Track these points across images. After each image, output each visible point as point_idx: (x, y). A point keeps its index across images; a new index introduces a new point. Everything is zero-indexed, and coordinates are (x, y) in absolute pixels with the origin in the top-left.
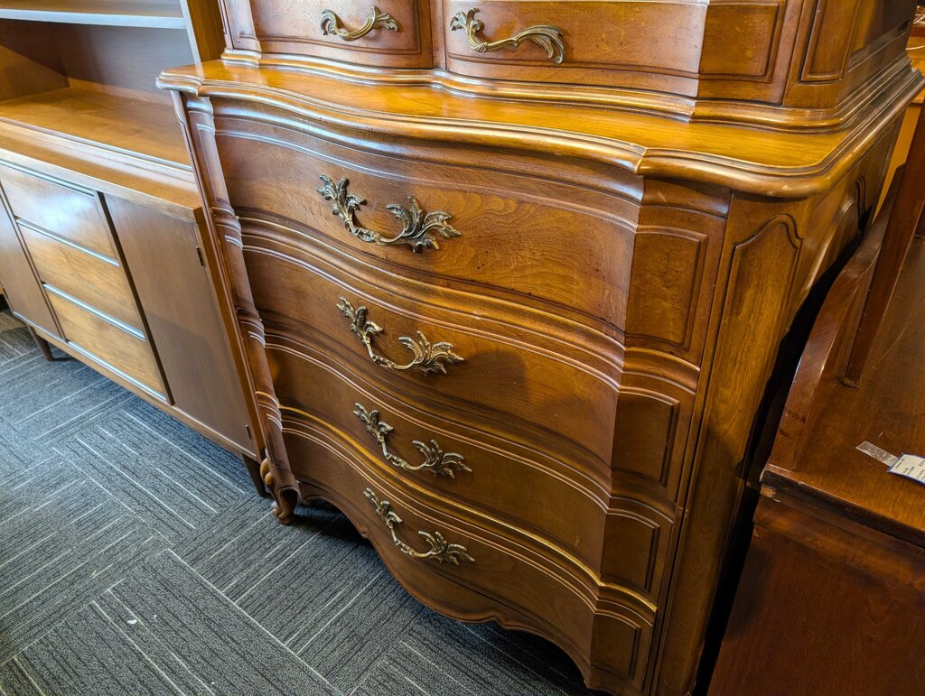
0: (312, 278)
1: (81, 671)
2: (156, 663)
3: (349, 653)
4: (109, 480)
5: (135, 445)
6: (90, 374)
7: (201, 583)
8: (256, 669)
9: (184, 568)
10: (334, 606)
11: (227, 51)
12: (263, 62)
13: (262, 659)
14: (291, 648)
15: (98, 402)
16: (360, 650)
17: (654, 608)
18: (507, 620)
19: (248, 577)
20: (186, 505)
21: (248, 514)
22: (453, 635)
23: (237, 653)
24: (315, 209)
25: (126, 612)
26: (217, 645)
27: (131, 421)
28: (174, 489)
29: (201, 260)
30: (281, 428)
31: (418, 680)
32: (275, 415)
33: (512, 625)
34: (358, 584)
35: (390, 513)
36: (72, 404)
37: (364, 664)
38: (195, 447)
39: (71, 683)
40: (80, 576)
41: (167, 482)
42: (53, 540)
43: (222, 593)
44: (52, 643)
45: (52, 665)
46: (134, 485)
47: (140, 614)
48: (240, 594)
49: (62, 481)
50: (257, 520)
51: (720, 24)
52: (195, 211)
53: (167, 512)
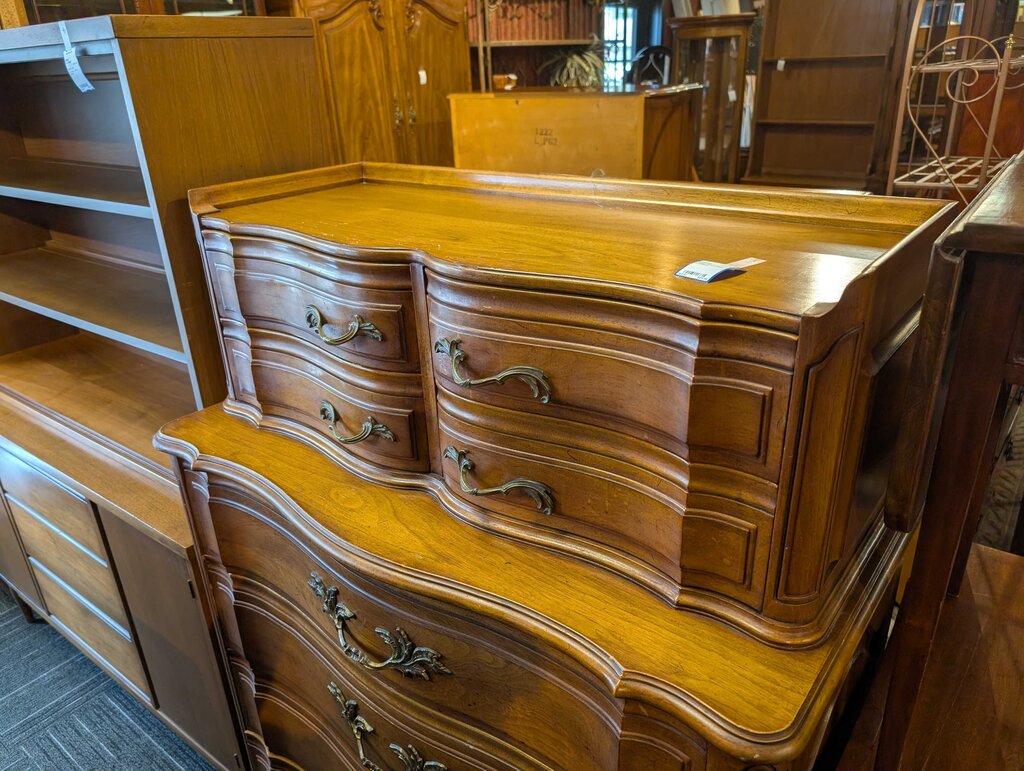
0: (302, 648)
11: (228, 402)
12: (264, 424)
15: (77, 681)
24: (308, 595)
27: (112, 709)
29: (193, 593)
32: (265, 759)
36: (48, 685)
38: (181, 748)
51: (696, 532)
52: (188, 549)
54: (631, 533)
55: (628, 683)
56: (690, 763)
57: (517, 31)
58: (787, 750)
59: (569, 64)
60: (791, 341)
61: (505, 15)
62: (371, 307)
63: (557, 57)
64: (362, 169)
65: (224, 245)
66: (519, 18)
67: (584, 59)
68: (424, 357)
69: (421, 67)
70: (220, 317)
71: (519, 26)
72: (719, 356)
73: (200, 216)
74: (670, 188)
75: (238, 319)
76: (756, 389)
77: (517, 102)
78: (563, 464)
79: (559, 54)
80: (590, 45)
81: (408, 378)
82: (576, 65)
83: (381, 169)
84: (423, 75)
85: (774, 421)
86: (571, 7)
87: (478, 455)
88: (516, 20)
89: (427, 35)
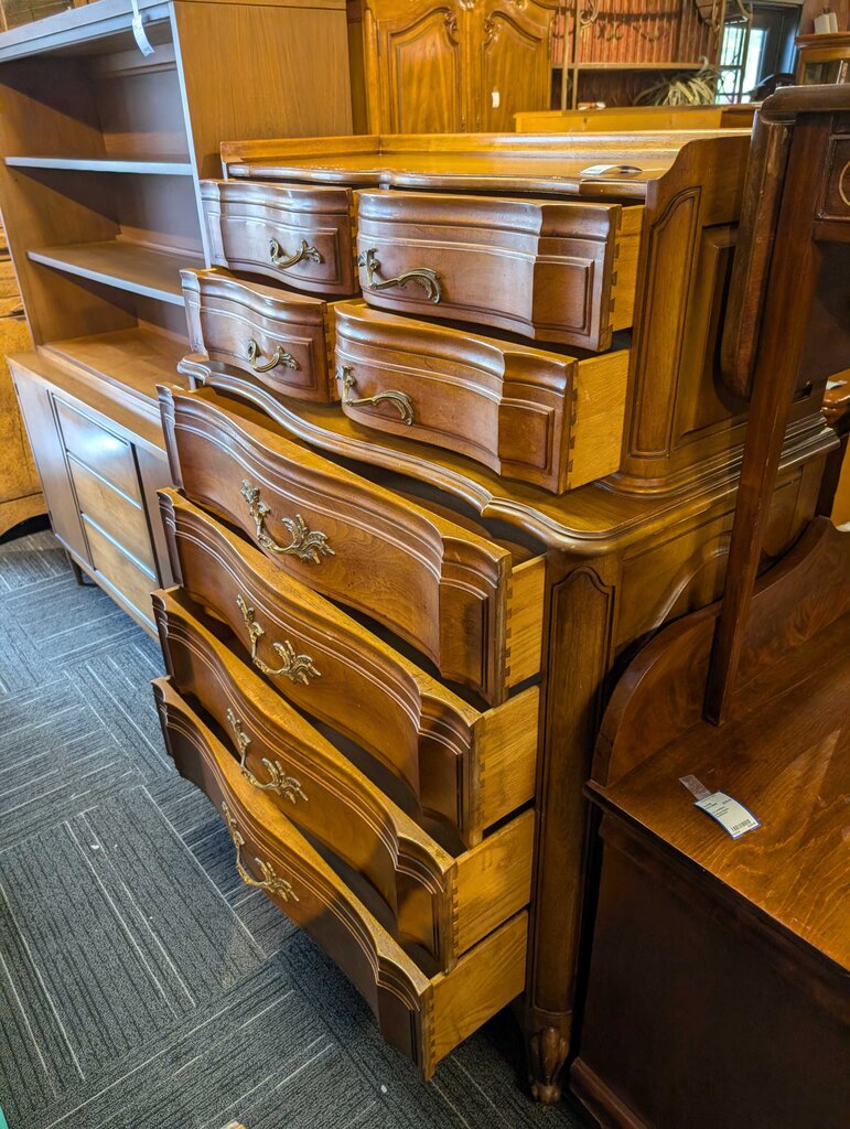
1: (42, 883)
2: (106, 887)
4: (106, 711)
5: (136, 680)
6: (110, 604)
7: (163, 824)
8: (192, 914)
9: (151, 806)
13: (200, 905)
14: (228, 901)
15: (113, 632)
19: (207, 826)
23: (179, 895)
25: (92, 837)
26: (164, 884)
27: (138, 655)
36: (90, 631)
39: (31, 892)
40: (60, 796)
42: (45, 758)
43: (180, 837)
44: (23, 853)
45: (19, 872)
46: (127, 719)
47: (104, 842)
48: (196, 840)
49: (65, 703)
53: (150, 750)
57: (615, 53)
59: (670, 93)
61: (602, 34)
63: (659, 85)
66: (618, 39)
67: (689, 88)
69: (495, 88)
71: (618, 48)
73: (228, 165)
79: (661, 81)
80: (698, 70)
82: (678, 95)
84: (496, 96)
86: (683, 27)
88: (614, 40)
89: (505, 52)
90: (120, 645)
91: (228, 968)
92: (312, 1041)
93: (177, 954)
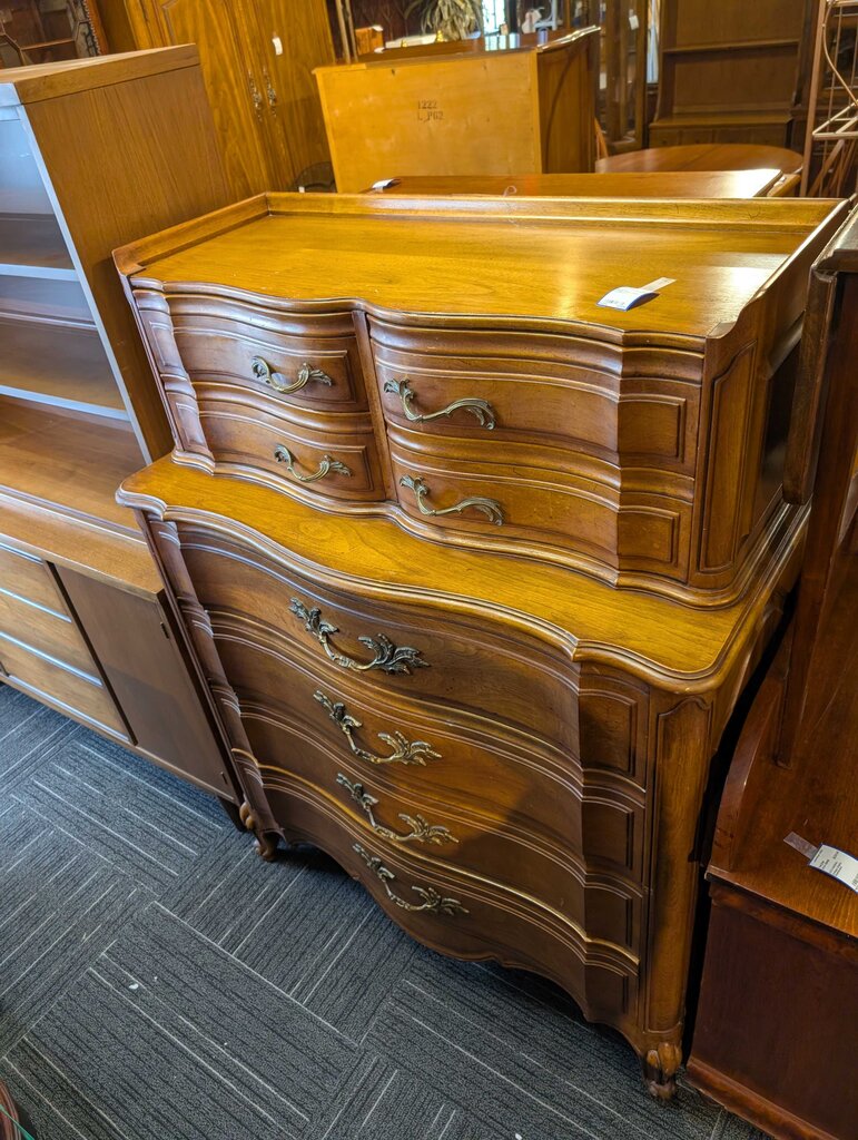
0: (286, 669)
1: (94, 1045)
2: (165, 1027)
3: (355, 998)
4: (79, 828)
5: (97, 783)
6: (31, 704)
7: (194, 937)
8: (266, 1025)
9: (174, 921)
10: (333, 949)
11: (177, 453)
12: (219, 470)
13: (269, 1013)
14: (296, 999)
15: (47, 733)
16: (364, 993)
17: (636, 961)
18: (505, 960)
19: (241, 926)
20: (163, 849)
21: (230, 853)
22: (453, 969)
23: (244, 1010)
25: (126, 977)
26: (224, 1003)
27: (87, 753)
28: (148, 832)
29: (166, 634)
30: (262, 784)
31: (425, 1019)
33: (512, 964)
34: (354, 922)
35: (382, 868)
36: (20, 739)
37: (370, 1008)
38: (160, 779)
39: (87, 1059)
40: (71, 941)
41: (139, 824)
42: (35, 903)
43: (218, 945)
44: (58, 1018)
45: (63, 1041)
46: (105, 831)
47: (140, 978)
48: (235, 945)
49: (29, 834)
50: (240, 859)
51: (629, 524)
52: (158, 595)
53: (146, 859)
54: (575, 533)
55: (583, 650)
56: (636, 706)
58: (711, 683)
60: (699, 359)
62: (319, 355)
64: (266, 201)
65: (159, 304)
68: (371, 396)
69: (275, 33)
70: (160, 373)
72: (640, 376)
73: (129, 277)
74: (583, 203)
75: (182, 374)
76: (672, 401)
77: (393, 72)
78: (510, 481)
81: (359, 417)
83: (286, 199)
84: (277, 42)
85: (689, 427)
87: (433, 481)
90: (61, 747)
91: (325, 1071)
92: (435, 1114)
93: (269, 1073)
